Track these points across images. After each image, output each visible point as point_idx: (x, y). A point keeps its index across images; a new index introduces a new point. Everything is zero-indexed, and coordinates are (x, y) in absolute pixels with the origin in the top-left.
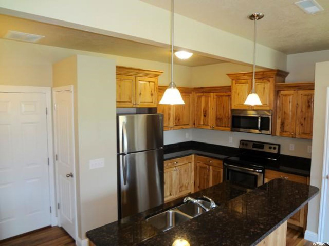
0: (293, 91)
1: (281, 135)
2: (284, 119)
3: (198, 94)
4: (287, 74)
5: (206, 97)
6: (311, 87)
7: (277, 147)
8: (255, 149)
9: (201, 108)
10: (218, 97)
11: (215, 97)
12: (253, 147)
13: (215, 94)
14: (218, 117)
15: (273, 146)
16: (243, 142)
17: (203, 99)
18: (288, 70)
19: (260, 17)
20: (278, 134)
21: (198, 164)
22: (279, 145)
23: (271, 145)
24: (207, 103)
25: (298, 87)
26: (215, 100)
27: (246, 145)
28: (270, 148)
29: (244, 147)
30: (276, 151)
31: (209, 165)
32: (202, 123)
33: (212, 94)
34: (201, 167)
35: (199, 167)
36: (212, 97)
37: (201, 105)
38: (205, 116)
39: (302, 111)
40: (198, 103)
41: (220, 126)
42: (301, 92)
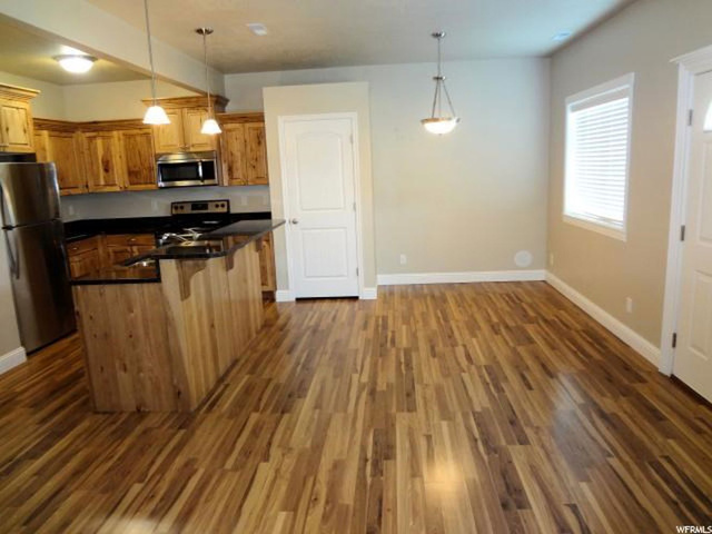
0: (237, 125)
1: (230, 185)
2: (232, 162)
3: (88, 134)
4: (227, 101)
5: (103, 137)
6: (260, 118)
7: (225, 203)
8: (195, 212)
9: (97, 158)
10: (128, 137)
11: (122, 137)
12: (193, 209)
13: (121, 132)
14: (133, 169)
15: (220, 203)
16: (175, 206)
17: (99, 142)
18: (227, 96)
19: (208, 32)
20: (226, 184)
21: (110, 250)
22: (228, 201)
23: (217, 203)
24: (107, 150)
25: (244, 118)
26: (122, 142)
27: (182, 208)
28: (217, 206)
29: (180, 212)
30: (225, 210)
31: (131, 245)
32: (102, 183)
33: (115, 133)
34: (115, 252)
35: (112, 254)
36: (116, 139)
37: (96, 153)
38: (106, 170)
39: (251, 150)
40: (89, 149)
41: (137, 184)
42: (247, 125)
